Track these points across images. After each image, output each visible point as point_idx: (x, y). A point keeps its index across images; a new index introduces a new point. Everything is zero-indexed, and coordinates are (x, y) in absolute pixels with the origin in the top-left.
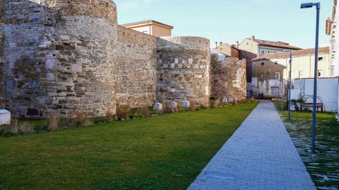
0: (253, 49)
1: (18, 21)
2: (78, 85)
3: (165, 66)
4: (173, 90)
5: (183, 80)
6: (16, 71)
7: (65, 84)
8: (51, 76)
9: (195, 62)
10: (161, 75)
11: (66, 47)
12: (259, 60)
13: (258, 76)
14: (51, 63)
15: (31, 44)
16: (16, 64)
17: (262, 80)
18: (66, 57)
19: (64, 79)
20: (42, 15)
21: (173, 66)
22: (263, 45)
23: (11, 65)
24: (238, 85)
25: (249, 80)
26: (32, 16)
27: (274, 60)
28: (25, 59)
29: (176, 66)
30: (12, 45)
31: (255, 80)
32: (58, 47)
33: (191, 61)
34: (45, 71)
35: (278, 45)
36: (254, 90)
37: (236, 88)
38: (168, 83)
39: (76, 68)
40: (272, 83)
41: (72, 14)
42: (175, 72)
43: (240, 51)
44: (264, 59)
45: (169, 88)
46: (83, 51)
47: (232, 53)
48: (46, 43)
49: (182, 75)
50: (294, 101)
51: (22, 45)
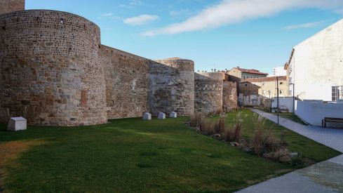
0: (238, 75)
1: (157, 73)
2: (184, 102)
3: (200, 89)
4: (205, 102)
5: (210, 97)
6: (155, 95)
7: (179, 101)
8: (173, 98)
9: (216, 87)
10: (197, 94)
11: (179, 85)
12: (244, 83)
13: (243, 92)
14: (173, 92)
15: (164, 83)
16: (156, 92)
17: (245, 95)
18: (180, 89)
19: (179, 99)
20: (170, 71)
21: (204, 89)
22: (244, 72)
23: (153, 93)
24: (232, 99)
25: (238, 95)
26: (164, 71)
27: (253, 83)
28: (161, 90)
29: (206, 89)
30: (154, 84)
31: (241, 95)
32: (176, 85)
33: (214, 86)
34: (171, 96)
35: (253, 72)
36: (241, 101)
37: (231, 100)
38: (201, 98)
39: (183, 94)
40: (252, 97)
41: (182, 70)
42: (205, 92)
43: (229, 76)
44: (247, 82)
45: (202, 101)
46: (186, 86)
47: (226, 77)
48: (171, 83)
49: (209, 94)
50: (274, 108)
51: (159, 83)
